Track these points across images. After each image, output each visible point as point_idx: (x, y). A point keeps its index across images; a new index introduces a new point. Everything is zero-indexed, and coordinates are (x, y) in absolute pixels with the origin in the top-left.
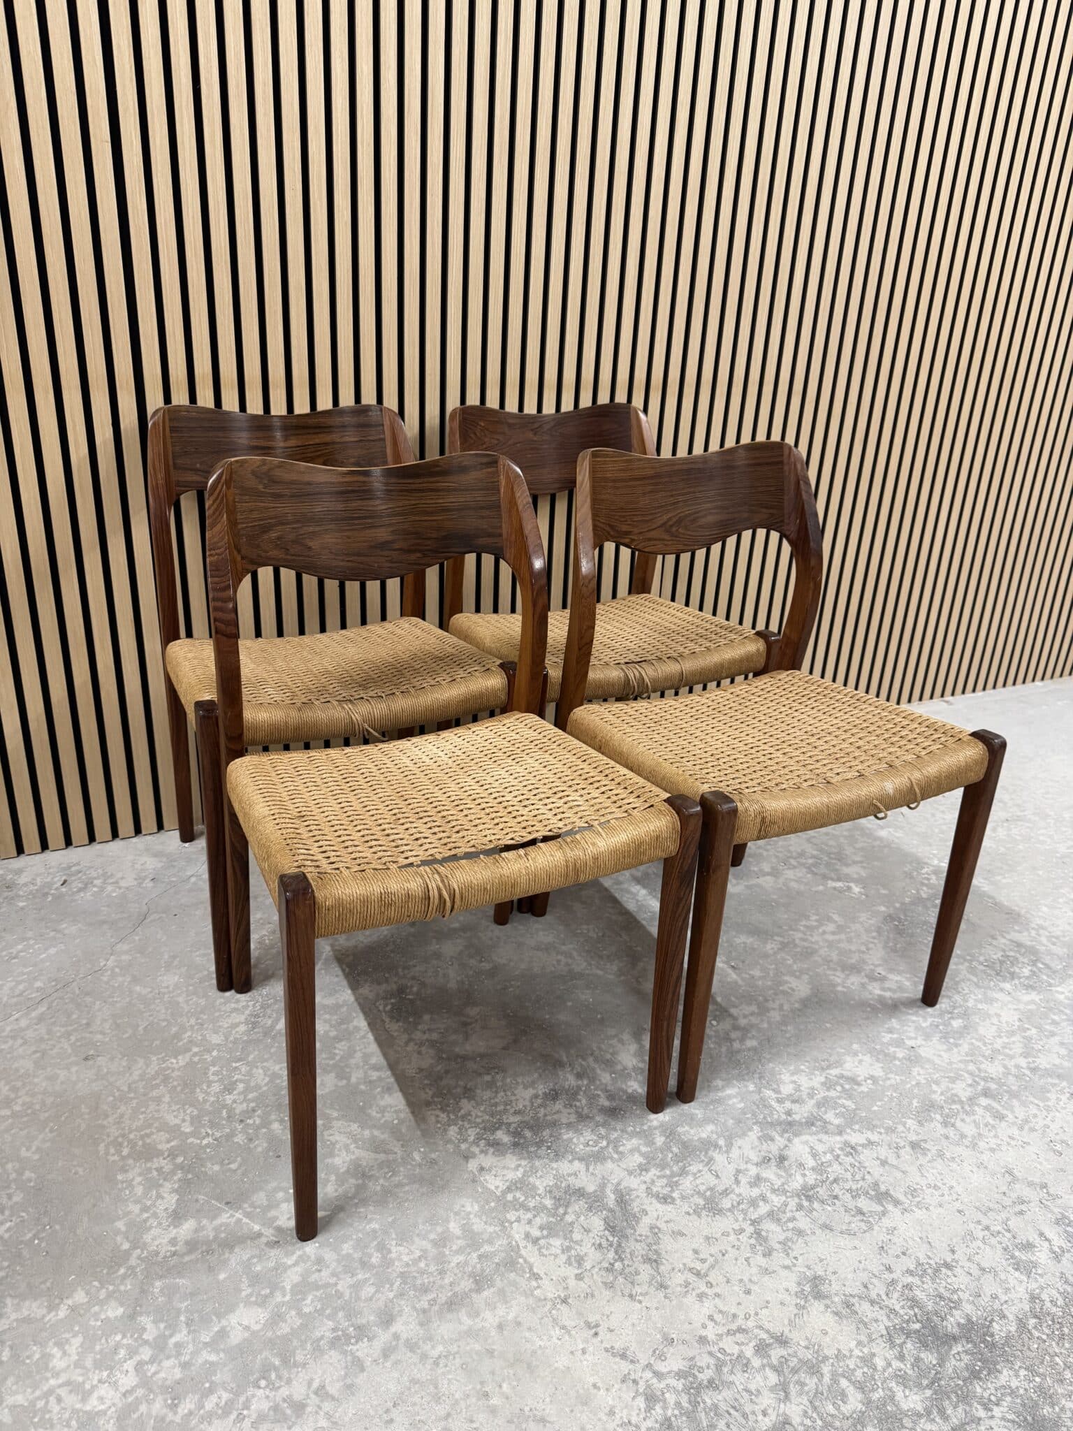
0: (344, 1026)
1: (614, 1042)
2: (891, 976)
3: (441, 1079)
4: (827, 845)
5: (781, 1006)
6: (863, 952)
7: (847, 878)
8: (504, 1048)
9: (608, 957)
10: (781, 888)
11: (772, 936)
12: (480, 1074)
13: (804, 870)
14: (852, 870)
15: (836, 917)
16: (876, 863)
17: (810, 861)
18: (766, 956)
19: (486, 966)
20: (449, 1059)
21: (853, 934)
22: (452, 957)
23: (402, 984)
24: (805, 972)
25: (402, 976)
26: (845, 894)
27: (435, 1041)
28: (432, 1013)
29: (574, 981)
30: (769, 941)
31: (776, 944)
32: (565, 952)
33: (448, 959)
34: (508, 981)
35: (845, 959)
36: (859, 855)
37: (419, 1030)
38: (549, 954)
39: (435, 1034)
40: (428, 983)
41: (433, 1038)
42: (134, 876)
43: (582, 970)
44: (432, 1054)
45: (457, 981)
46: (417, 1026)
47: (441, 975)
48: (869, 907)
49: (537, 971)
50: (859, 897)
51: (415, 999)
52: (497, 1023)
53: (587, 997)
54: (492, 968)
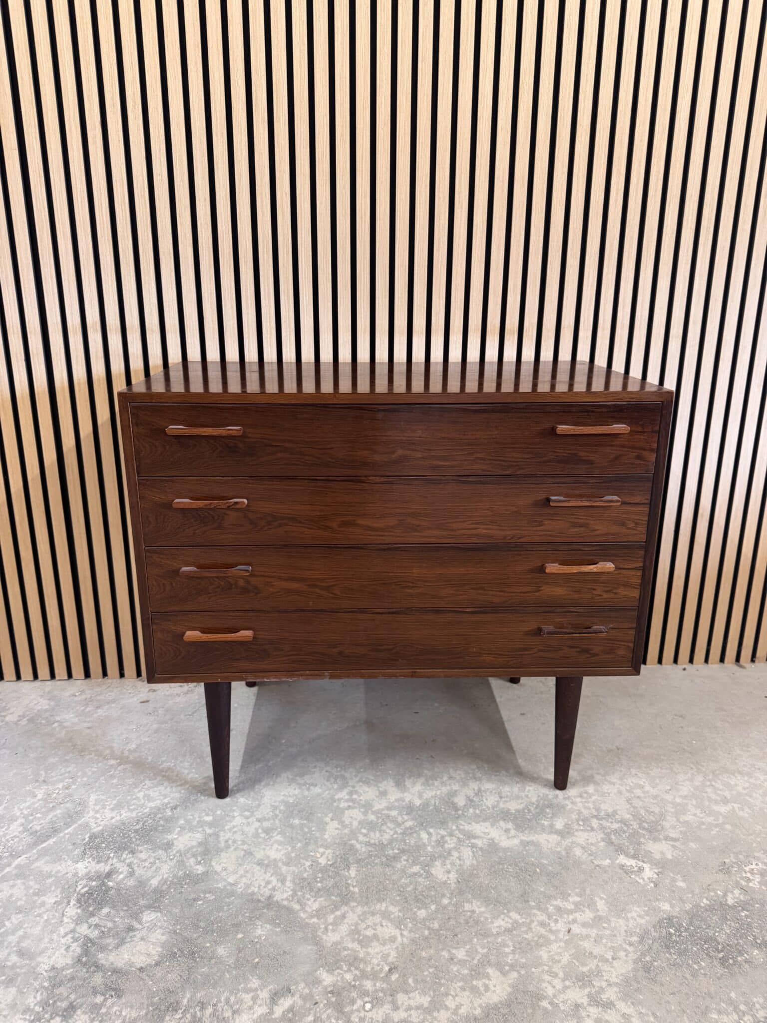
0: (36, 898)
1: (247, 997)
2: (622, 1006)
3: (60, 986)
4: (647, 811)
5: (459, 1007)
6: (607, 961)
7: (647, 857)
8: (141, 969)
9: (319, 890)
10: (559, 853)
11: (509, 912)
12: (95, 992)
13: (602, 835)
14: (658, 849)
15: (601, 905)
16: (693, 845)
17: (616, 826)
18: (486, 934)
19: (200, 869)
20: (85, 964)
21: (608, 932)
22: (179, 851)
23: (116, 868)
24: (518, 968)
25: (122, 859)
26: (630, 877)
27: (91, 940)
28: (113, 907)
29: (265, 911)
30: (502, 916)
31: (507, 922)
32: (281, 875)
33: (174, 852)
34: (205, 892)
35: (577, 964)
36: (677, 831)
37: (87, 922)
38: (265, 873)
39: (97, 932)
40: (137, 874)
41: (91, 936)
42: (21, 713)
43: (282, 900)
44: (76, 954)
45: (163, 878)
46: (90, 917)
47: (154, 868)
48: (650, 900)
49: (240, 889)
50: (646, 885)
51: (112, 888)
52: (159, 937)
53: (262, 933)
54: (203, 874)
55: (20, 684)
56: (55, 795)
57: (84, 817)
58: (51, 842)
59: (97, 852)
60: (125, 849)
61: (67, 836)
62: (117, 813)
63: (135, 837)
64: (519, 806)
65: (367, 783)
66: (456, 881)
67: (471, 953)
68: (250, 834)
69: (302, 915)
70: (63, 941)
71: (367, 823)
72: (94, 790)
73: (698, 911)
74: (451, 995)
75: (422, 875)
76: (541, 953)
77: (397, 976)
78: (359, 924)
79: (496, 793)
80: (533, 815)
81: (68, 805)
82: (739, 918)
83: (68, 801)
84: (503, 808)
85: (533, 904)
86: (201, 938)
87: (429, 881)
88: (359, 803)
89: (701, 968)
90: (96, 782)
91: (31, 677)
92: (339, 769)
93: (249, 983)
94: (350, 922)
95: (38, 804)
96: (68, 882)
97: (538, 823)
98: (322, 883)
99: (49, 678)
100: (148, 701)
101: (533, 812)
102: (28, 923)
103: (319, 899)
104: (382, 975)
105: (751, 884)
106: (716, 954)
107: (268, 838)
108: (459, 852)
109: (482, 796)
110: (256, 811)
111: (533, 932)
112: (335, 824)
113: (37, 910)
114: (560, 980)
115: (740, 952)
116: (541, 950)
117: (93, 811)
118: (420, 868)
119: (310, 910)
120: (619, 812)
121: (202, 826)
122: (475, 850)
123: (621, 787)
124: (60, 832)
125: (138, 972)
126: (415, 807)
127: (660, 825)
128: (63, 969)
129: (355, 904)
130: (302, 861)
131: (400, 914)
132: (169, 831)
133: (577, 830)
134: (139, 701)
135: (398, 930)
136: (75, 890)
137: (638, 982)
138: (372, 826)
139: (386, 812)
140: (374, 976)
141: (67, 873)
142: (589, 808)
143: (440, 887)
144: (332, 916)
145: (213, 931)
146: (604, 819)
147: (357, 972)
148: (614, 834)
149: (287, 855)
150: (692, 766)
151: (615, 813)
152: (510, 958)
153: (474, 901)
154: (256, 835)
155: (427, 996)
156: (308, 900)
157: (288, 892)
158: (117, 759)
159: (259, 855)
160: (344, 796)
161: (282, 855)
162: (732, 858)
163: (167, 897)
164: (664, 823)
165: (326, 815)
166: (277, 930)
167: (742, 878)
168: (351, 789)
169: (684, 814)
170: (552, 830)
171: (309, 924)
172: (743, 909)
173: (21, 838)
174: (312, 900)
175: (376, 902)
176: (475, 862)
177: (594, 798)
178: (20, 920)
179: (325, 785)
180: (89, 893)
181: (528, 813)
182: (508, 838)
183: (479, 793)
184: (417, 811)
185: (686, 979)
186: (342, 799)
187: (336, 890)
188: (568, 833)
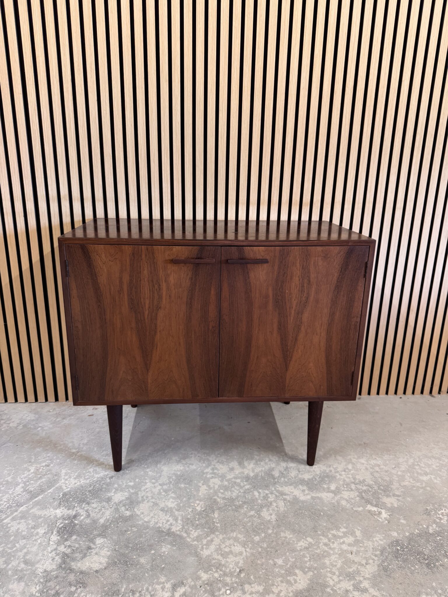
0: (33, 530)
1: (158, 587)
2: (371, 590)
3: (50, 581)
4: (382, 479)
5: (280, 592)
6: (363, 565)
7: (383, 506)
8: (97, 571)
9: (198, 525)
10: (333, 503)
11: (306, 537)
12: (70, 585)
13: (357, 493)
14: (389, 501)
15: (358, 533)
16: (409, 499)
17: (365, 488)
18: (294, 550)
19: (128, 513)
20: (64, 569)
21: (362, 549)
22: (115, 503)
23: (79, 513)
24: (313, 570)
25: (82, 508)
26: (374, 517)
27: (66, 554)
28: (78, 536)
29: (167, 537)
30: (303, 540)
31: (305, 543)
32: (175, 516)
33: (113, 503)
34: (131, 527)
35: (346, 567)
36: (400, 491)
37: (64, 544)
38: (166, 515)
39: (69, 550)
40: (91, 516)
41: (67, 552)
42: (18, 422)
43: (177, 531)
44: (58, 563)
45: (106, 519)
46: (65, 541)
47: (101, 512)
48: (386, 531)
49: (152, 524)
50: (383, 522)
51: (77, 524)
52: (106, 552)
53: (166, 550)
54: (130, 516)
55: (17, 404)
56: (41, 470)
57: (59, 483)
58: (40, 497)
59: (68, 503)
60: (84, 502)
61: (49, 494)
62: (78, 481)
63: (89, 494)
64: (310, 477)
65: (222, 463)
66: (275, 520)
67: (286, 561)
68: (156, 493)
69: (188, 539)
70: (50, 555)
71: (223, 487)
72: (64, 467)
73: (413, 537)
74: (275, 585)
75: (256, 516)
76: (326, 561)
77: (244, 574)
78: (222, 545)
79: (296, 469)
80: (318, 482)
81: (49, 476)
82: (436, 540)
83: (49, 474)
84: (301, 478)
85: (320, 533)
86: (130, 553)
87: (260, 520)
88: (218, 475)
89: (416, 569)
90: (65, 462)
91: (24, 400)
92: (205, 455)
93: (159, 579)
94: (216, 544)
95: (31, 475)
96: (51, 521)
97: (321, 486)
98: (199, 521)
99: (34, 401)
100: (92, 415)
101: (318, 480)
102: (29, 545)
103: (197, 531)
104: (235, 574)
105: (442, 521)
106: (424, 561)
107: (166, 495)
108: (277, 503)
109: (288, 471)
110: (159, 479)
111: (320, 549)
112: (205, 487)
113: (34, 537)
114: (337, 576)
115: (437, 560)
116: (326, 559)
117: (64, 479)
118: (255, 512)
119: (192, 537)
120: (366, 480)
121: (128, 488)
122: (286, 502)
123: (367, 466)
124: (45, 492)
125: (95, 573)
126: (250, 477)
127: (390, 487)
128: (51, 571)
129: (219, 533)
130: (187, 508)
131: (244, 539)
132: (109, 491)
133: (343, 491)
134: (88, 415)
135: (243, 548)
136: (56, 526)
137: (381, 578)
138: (226, 488)
139: (233, 480)
140: (231, 574)
141: (50, 516)
142: (350, 478)
143: (266, 523)
144: (206, 540)
145: (137, 549)
146: (358, 484)
147: (221, 572)
148: (364, 493)
149: (178, 505)
150: (407, 453)
151: (364, 480)
152: (308, 563)
153: (286, 532)
154: (160, 493)
155: (262, 586)
156: (191, 531)
157: (179, 526)
158: (76, 449)
159: (162, 505)
160: (209, 471)
161: (175, 505)
162: (431, 506)
163: (110, 530)
164: (392, 486)
165: (200, 482)
166: (174, 548)
167: (437, 518)
168: (213, 467)
169: (404, 481)
170: (329, 490)
171: (192, 545)
172: (438, 536)
173: (22, 496)
174: (194, 531)
175: (230, 532)
176: (286, 509)
177: (352, 472)
178: (24, 543)
179: (198, 464)
180: (64, 528)
181: (315, 481)
182: (304, 495)
183: (287, 469)
184: (252, 479)
185: (408, 575)
186: (208, 472)
187: (207, 525)
188: (338, 492)
